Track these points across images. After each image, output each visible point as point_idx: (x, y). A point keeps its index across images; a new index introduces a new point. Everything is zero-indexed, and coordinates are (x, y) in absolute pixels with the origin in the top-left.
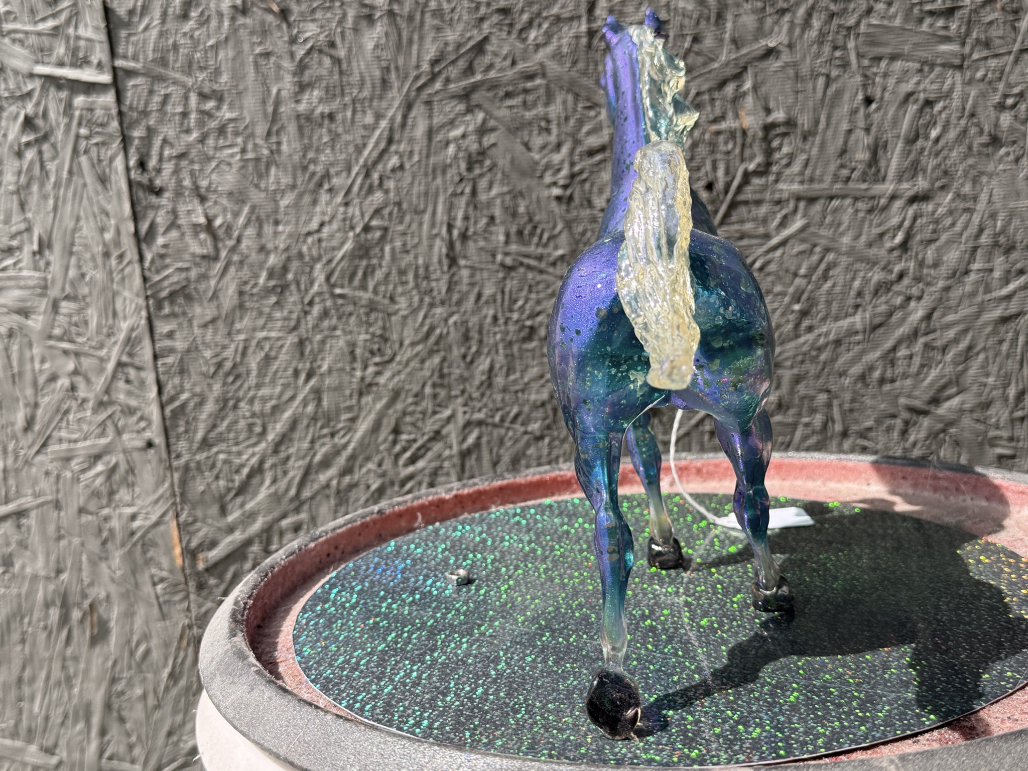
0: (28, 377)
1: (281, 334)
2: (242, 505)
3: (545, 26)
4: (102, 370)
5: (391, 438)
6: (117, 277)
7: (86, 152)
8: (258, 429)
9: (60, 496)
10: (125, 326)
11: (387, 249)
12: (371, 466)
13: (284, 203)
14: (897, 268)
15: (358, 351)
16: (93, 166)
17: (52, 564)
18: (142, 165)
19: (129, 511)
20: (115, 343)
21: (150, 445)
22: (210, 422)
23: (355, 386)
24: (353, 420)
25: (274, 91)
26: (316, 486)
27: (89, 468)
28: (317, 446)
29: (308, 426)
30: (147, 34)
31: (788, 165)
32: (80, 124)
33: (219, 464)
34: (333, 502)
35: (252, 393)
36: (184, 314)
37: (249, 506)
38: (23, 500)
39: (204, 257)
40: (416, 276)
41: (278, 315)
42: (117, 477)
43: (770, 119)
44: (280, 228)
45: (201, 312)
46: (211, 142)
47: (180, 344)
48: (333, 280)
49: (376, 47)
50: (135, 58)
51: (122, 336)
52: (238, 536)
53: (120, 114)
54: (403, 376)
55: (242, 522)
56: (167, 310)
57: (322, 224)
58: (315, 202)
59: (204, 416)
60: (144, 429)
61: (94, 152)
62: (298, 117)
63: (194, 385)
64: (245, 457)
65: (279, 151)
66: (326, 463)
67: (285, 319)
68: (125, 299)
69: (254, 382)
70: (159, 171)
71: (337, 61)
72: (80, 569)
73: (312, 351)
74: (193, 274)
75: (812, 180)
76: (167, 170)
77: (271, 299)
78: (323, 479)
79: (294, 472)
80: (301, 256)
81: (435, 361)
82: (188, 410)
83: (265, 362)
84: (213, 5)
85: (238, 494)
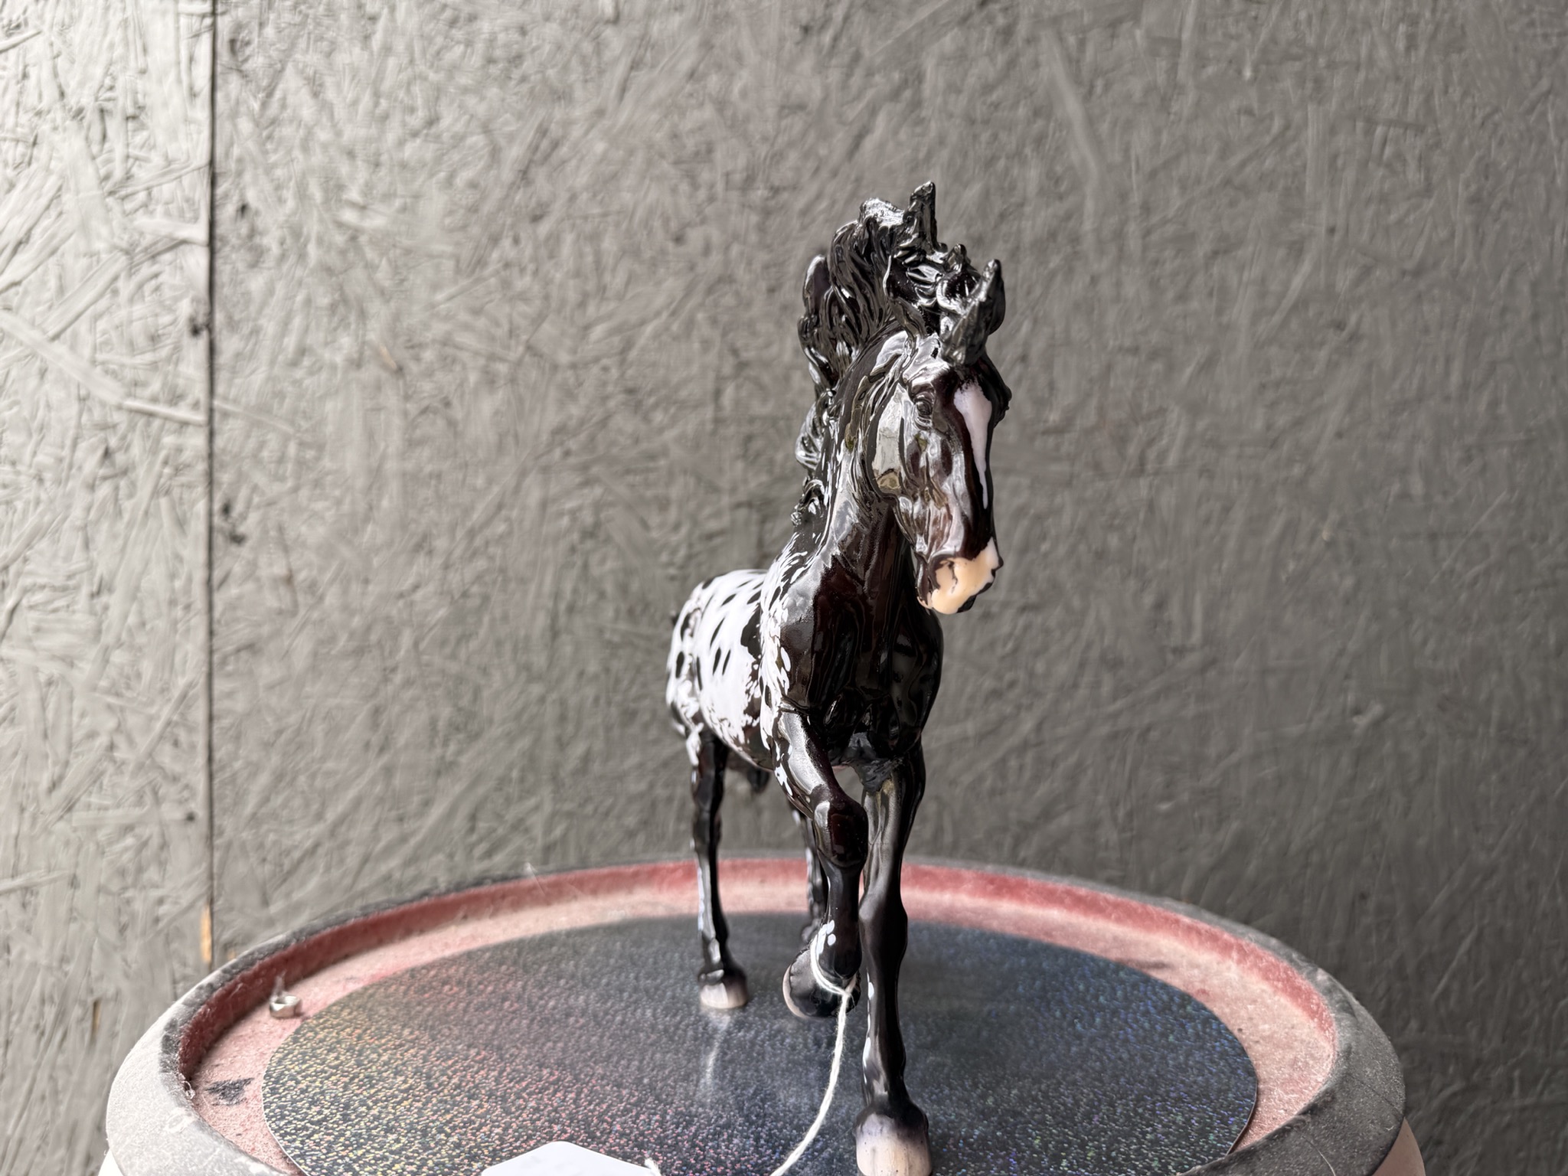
0: (63, 732)
1: (356, 702)
2: (288, 895)
3: (672, 410)
4: (148, 729)
5: (468, 825)
6: (181, 627)
7: (168, 492)
8: (315, 807)
9: (79, 872)
10: (181, 682)
11: (486, 619)
12: (440, 857)
13: (376, 561)
14: (1008, 676)
15: (441, 724)
16: (173, 508)
17: (57, 952)
18: (226, 510)
19: (156, 894)
20: (169, 700)
21: (191, 818)
22: (262, 795)
23: (434, 766)
24: (427, 804)
25: (382, 445)
26: (375, 877)
27: (118, 841)
28: (382, 829)
29: (374, 807)
30: (253, 377)
32: (165, 463)
33: (268, 845)
35: (315, 767)
36: (251, 673)
38: (34, 874)
39: (280, 612)
40: (515, 650)
41: (354, 680)
42: (148, 853)
44: (370, 588)
45: (267, 671)
46: (304, 493)
47: (240, 705)
48: (422, 646)
49: (497, 413)
50: (236, 401)
51: (176, 693)
53: (211, 455)
54: (489, 757)
55: (286, 914)
56: (230, 668)
57: (416, 587)
58: (410, 563)
59: (256, 789)
60: (186, 800)
61: (176, 492)
62: (404, 474)
63: (250, 752)
64: (298, 837)
65: (378, 507)
66: (388, 851)
67: (363, 686)
68: (186, 656)
69: (320, 753)
70: (243, 517)
71: (451, 423)
72: (89, 959)
73: (389, 723)
74: (266, 630)
76: (253, 518)
77: (347, 664)
78: (384, 868)
79: (352, 860)
80: (388, 619)
81: (524, 743)
82: (239, 781)
83: (334, 731)
84: (327, 355)
85: (285, 880)
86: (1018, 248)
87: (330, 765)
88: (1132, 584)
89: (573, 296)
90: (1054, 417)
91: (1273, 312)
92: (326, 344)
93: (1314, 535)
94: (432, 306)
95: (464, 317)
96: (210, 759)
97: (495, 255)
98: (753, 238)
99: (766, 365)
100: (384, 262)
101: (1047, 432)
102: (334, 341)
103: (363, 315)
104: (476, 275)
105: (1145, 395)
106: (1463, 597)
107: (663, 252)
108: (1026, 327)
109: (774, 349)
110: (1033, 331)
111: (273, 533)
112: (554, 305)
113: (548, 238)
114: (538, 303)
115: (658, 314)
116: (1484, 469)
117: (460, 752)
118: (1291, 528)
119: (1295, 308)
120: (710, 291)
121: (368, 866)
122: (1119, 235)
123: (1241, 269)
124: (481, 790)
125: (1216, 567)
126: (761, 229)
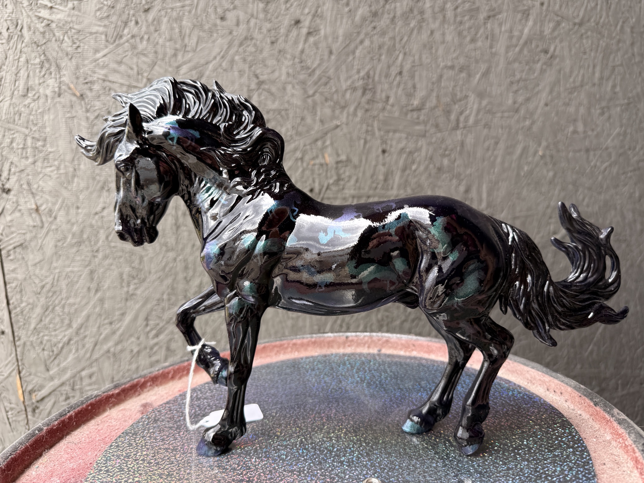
1: (80, 268)
2: (58, 365)
5: (145, 323)
8: (67, 322)
12: (133, 339)
13: (81, 197)
15: (125, 276)
21: (3, 333)
22: (39, 318)
23: (124, 296)
24: (123, 314)
26: (102, 352)
28: (102, 329)
29: (96, 319)
30: (2, 104)
31: (348, 181)
33: (44, 342)
34: (112, 360)
35: (63, 302)
36: (23, 258)
37: (62, 365)
39: (34, 226)
41: (78, 258)
43: (339, 159)
44: (80, 211)
45: (32, 257)
46: (39, 164)
47: (20, 276)
48: (110, 238)
52: (57, 382)
54: (151, 290)
55: (59, 374)
56: (11, 257)
57: (104, 208)
58: (99, 196)
59: (35, 316)
63: (29, 298)
64: (60, 337)
65: (79, 169)
66: (106, 339)
67: (83, 260)
69: (65, 296)
70: (8, 179)
73: (98, 277)
74: (28, 236)
75: (359, 188)
76: (13, 179)
77: (74, 250)
78: (105, 347)
79: (89, 344)
80: (92, 226)
81: (169, 281)
82: (24, 313)
83: (71, 284)
84: (41, 91)
85: (55, 358)
86: (394, 17)
87: (71, 301)
88: (454, 181)
89: (170, 52)
90: (416, 102)
91: (516, 46)
92: (40, 84)
93: (536, 152)
94: (96, 60)
95: (113, 65)
96: (8, 304)
97: (126, 31)
98: (261, 16)
99: (273, 82)
100: (66, 38)
101: (412, 110)
102: (44, 82)
103: (58, 67)
104: (117, 42)
105: (458, 89)
106: (600, 178)
107: (215, 25)
108: (401, 57)
109: (277, 74)
110: (404, 59)
111: (25, 186)
112: (160, 56)
113: (154, 20)
114: (151, 56)
115: (215, 58)
116: (609, 118)
117: (136, 289)
118: (525, 149)
119: (526, 43)
120: (241, 44)
121: (97, 347)
122: (443, 9)
123: (500, 25)
124: (149, 306)
125: (492, 171)
126: (265, 11)
